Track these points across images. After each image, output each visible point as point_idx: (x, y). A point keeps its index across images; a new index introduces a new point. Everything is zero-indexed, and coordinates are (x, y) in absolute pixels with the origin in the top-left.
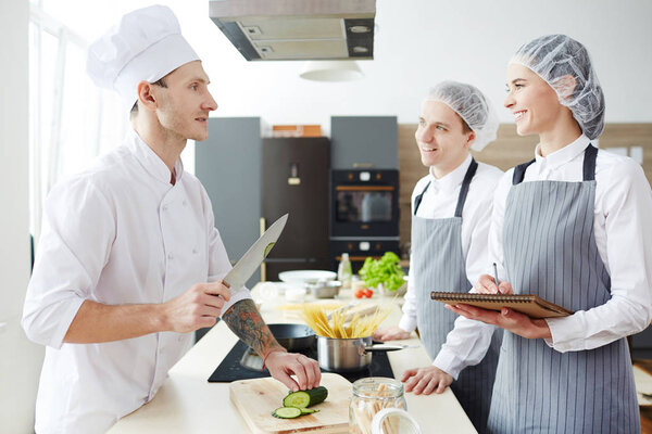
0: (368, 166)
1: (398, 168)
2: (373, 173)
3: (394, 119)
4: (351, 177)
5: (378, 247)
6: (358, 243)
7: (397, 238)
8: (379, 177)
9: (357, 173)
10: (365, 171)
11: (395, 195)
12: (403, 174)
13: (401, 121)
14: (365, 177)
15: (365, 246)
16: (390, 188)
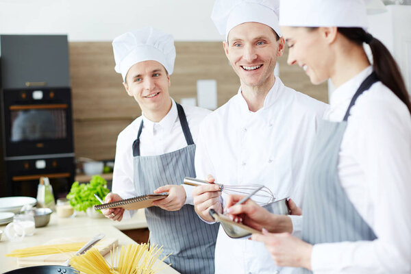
0: (41, 84)
1: (70, 85)
2: (45, 91)
3: (65, 37)
4: (24, 96)
5: (55, 164)
6: (34, 161)
7: (71, 155)
8: (52, 95)
9: (30, 91)
10: (38, 89)
11: (69, 112)
12: (74, 91)
13: (71, 39)
14: (38, 95)
15: (41, 165)
16: (64, 106)
